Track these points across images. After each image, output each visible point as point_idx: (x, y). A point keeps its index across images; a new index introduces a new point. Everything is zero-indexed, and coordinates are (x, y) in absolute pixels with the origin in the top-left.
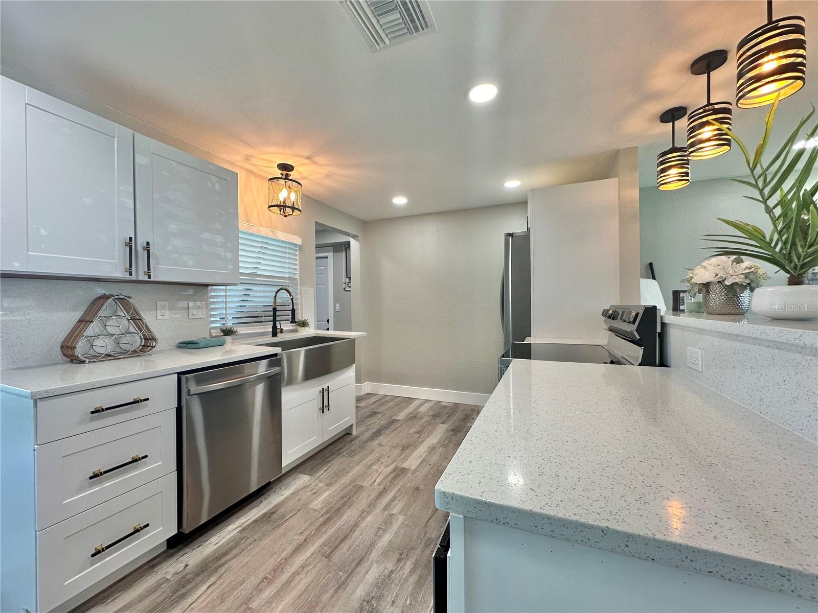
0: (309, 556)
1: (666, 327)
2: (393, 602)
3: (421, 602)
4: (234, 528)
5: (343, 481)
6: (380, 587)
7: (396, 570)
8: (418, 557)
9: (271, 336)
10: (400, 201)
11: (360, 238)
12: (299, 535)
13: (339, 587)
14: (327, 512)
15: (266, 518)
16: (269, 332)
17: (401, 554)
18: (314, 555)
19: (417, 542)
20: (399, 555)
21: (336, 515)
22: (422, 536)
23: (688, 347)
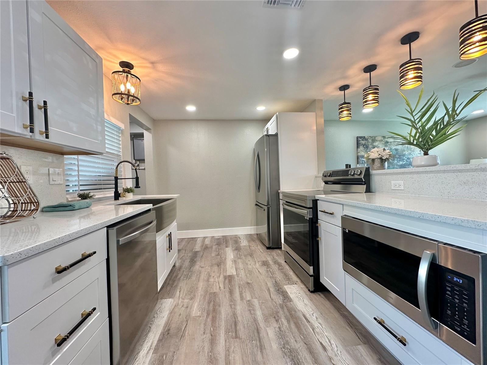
0: (224, 343)
1: (371, 176)
2: (296, 341)
3: (308, 334)
4: (146, 352)
5: (199, 294)
6: (282, 338)
7: (281, 326)
8: (284, 315)
9: (114, 199)
10: (191, 108)
11: (152, 131)
12: (204, 334)
13: (261, 349)
14: (208, 315)
15: (166, 334)
16: (112, 196)
17: (275, 317)
18: (227, 341)
19: (276, 308)
20: (274, 318)
21: (216, 313)
22: (276, 305)
23: (392, 182)
